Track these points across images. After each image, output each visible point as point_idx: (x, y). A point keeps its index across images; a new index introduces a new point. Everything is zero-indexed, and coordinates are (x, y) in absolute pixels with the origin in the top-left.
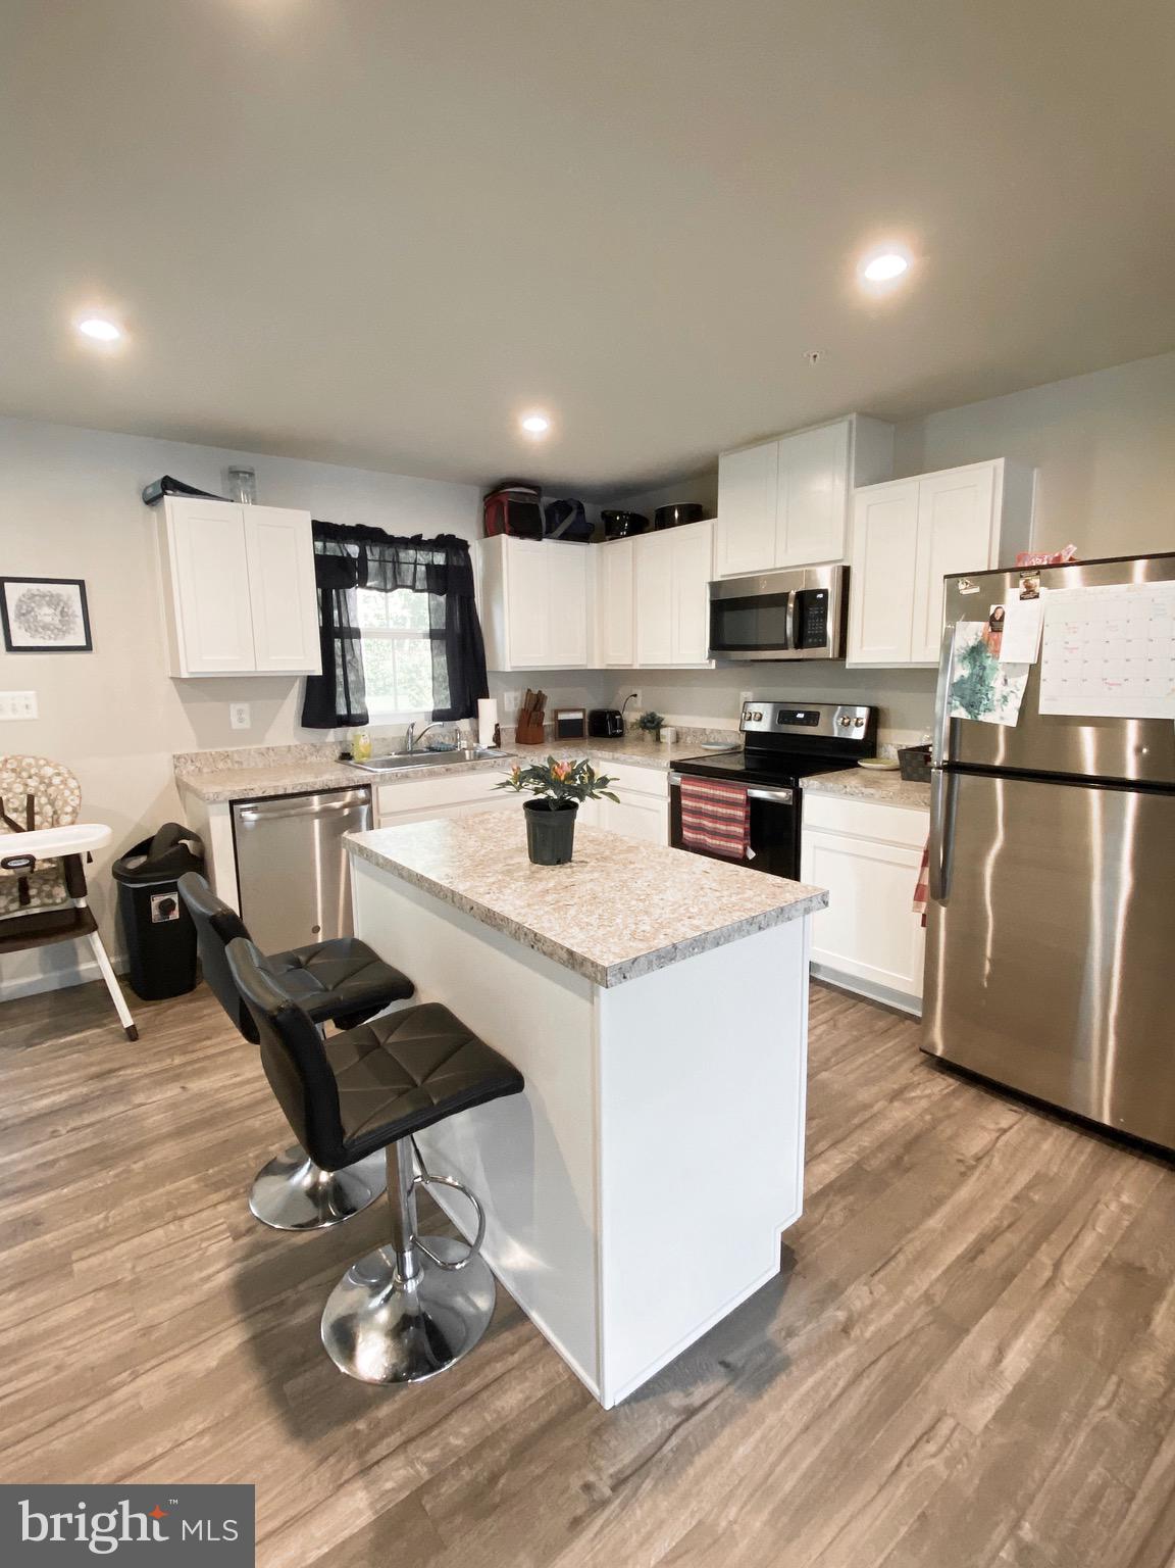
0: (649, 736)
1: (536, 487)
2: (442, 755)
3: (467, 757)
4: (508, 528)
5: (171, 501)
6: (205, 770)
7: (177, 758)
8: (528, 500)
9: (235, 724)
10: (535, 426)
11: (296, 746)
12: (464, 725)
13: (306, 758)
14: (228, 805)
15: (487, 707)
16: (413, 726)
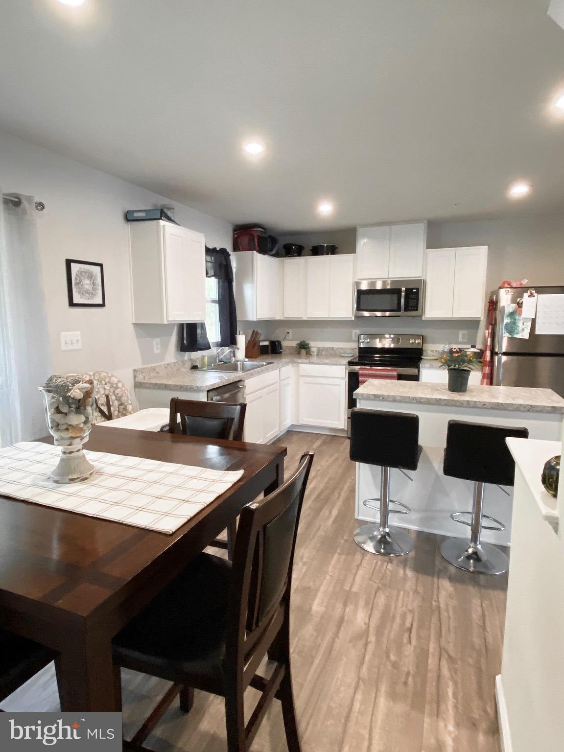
0: (303, 352)
4: (257, 249)
7: (135, 370)
8: (263, 235)
9: (155, 351)
11: (176, 362)
13: (180, 369)
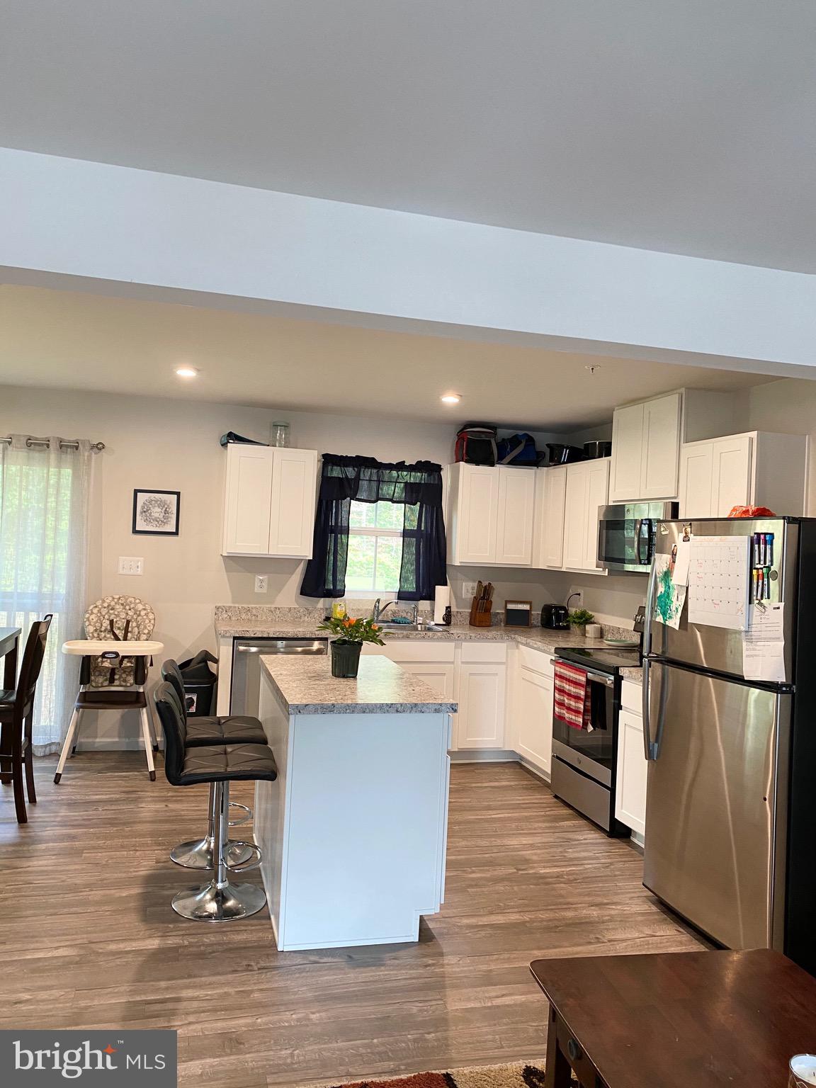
1: (492, 427)
2: (403, 625)
3: (419, 629)
4: (465, 458)
5: (232, 446)
6: (233, 618)
7: (218, 608)
8: (484, 437)
9: (257, 590)
10: (450, 400)
11: (295, 608)
12: (424, 605)
13: (300, 618)
14: (232, 639)
15: (442, 592)
16: (378, 601)
